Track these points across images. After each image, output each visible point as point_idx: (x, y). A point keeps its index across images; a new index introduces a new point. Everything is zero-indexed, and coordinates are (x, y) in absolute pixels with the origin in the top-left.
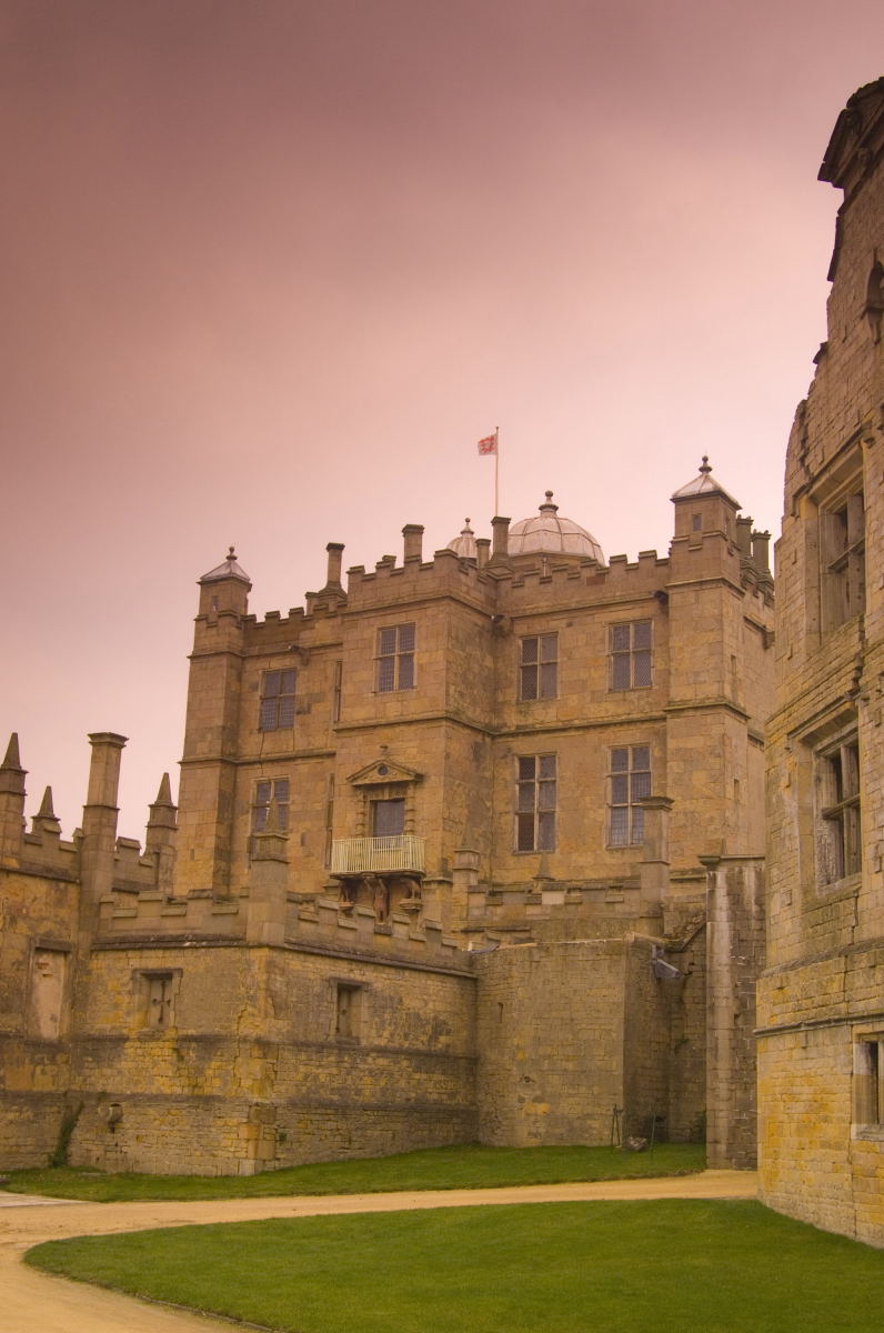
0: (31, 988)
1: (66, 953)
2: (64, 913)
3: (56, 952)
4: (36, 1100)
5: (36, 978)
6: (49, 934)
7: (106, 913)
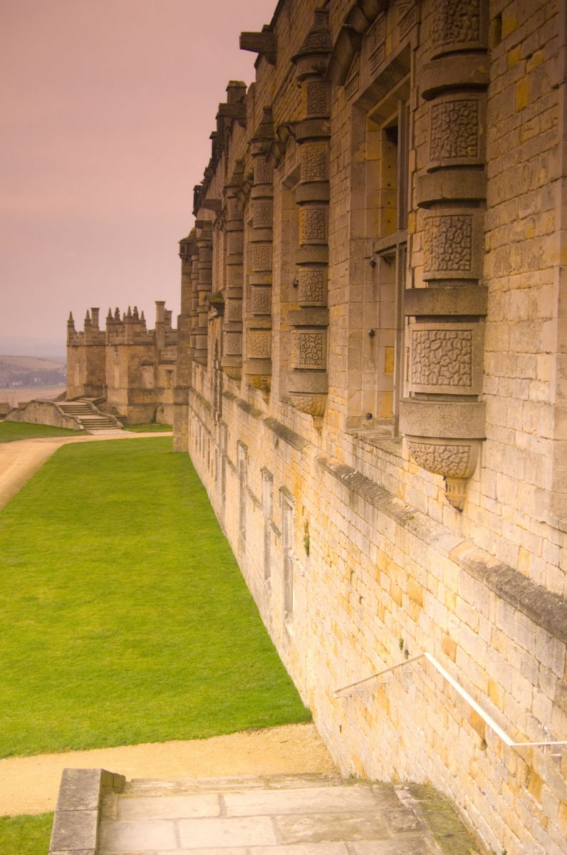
0: (141, 375)
1: (152, 365)
2: (150, 354)
3: (149, 365)
4: (145, 405)
5: (143, 373)
6: (146, 360)
7: (162, 353)
